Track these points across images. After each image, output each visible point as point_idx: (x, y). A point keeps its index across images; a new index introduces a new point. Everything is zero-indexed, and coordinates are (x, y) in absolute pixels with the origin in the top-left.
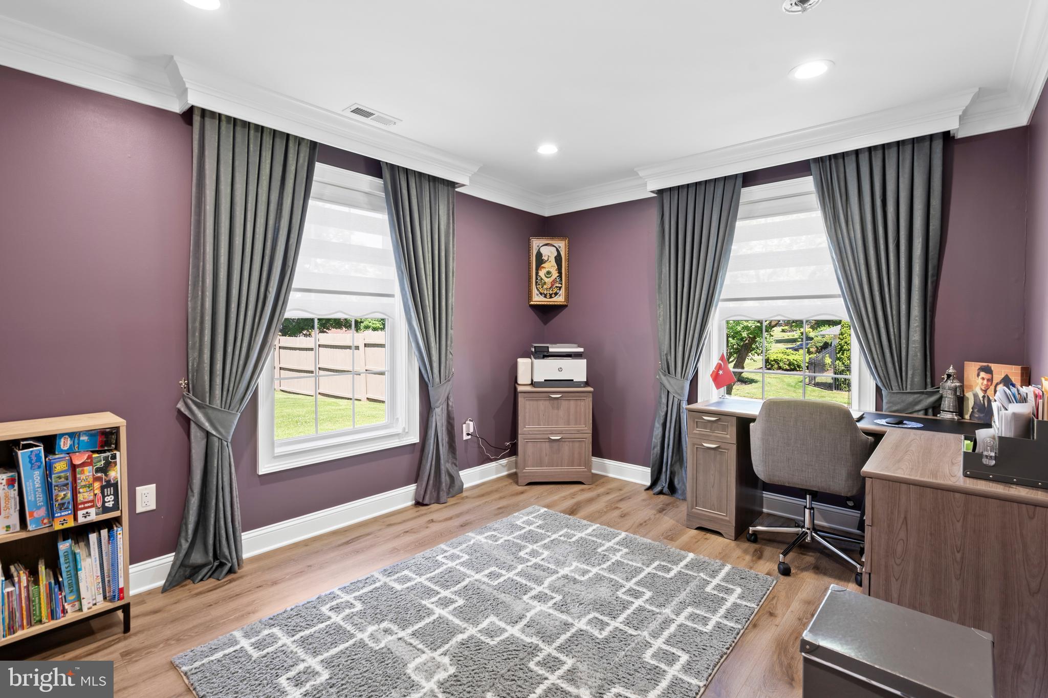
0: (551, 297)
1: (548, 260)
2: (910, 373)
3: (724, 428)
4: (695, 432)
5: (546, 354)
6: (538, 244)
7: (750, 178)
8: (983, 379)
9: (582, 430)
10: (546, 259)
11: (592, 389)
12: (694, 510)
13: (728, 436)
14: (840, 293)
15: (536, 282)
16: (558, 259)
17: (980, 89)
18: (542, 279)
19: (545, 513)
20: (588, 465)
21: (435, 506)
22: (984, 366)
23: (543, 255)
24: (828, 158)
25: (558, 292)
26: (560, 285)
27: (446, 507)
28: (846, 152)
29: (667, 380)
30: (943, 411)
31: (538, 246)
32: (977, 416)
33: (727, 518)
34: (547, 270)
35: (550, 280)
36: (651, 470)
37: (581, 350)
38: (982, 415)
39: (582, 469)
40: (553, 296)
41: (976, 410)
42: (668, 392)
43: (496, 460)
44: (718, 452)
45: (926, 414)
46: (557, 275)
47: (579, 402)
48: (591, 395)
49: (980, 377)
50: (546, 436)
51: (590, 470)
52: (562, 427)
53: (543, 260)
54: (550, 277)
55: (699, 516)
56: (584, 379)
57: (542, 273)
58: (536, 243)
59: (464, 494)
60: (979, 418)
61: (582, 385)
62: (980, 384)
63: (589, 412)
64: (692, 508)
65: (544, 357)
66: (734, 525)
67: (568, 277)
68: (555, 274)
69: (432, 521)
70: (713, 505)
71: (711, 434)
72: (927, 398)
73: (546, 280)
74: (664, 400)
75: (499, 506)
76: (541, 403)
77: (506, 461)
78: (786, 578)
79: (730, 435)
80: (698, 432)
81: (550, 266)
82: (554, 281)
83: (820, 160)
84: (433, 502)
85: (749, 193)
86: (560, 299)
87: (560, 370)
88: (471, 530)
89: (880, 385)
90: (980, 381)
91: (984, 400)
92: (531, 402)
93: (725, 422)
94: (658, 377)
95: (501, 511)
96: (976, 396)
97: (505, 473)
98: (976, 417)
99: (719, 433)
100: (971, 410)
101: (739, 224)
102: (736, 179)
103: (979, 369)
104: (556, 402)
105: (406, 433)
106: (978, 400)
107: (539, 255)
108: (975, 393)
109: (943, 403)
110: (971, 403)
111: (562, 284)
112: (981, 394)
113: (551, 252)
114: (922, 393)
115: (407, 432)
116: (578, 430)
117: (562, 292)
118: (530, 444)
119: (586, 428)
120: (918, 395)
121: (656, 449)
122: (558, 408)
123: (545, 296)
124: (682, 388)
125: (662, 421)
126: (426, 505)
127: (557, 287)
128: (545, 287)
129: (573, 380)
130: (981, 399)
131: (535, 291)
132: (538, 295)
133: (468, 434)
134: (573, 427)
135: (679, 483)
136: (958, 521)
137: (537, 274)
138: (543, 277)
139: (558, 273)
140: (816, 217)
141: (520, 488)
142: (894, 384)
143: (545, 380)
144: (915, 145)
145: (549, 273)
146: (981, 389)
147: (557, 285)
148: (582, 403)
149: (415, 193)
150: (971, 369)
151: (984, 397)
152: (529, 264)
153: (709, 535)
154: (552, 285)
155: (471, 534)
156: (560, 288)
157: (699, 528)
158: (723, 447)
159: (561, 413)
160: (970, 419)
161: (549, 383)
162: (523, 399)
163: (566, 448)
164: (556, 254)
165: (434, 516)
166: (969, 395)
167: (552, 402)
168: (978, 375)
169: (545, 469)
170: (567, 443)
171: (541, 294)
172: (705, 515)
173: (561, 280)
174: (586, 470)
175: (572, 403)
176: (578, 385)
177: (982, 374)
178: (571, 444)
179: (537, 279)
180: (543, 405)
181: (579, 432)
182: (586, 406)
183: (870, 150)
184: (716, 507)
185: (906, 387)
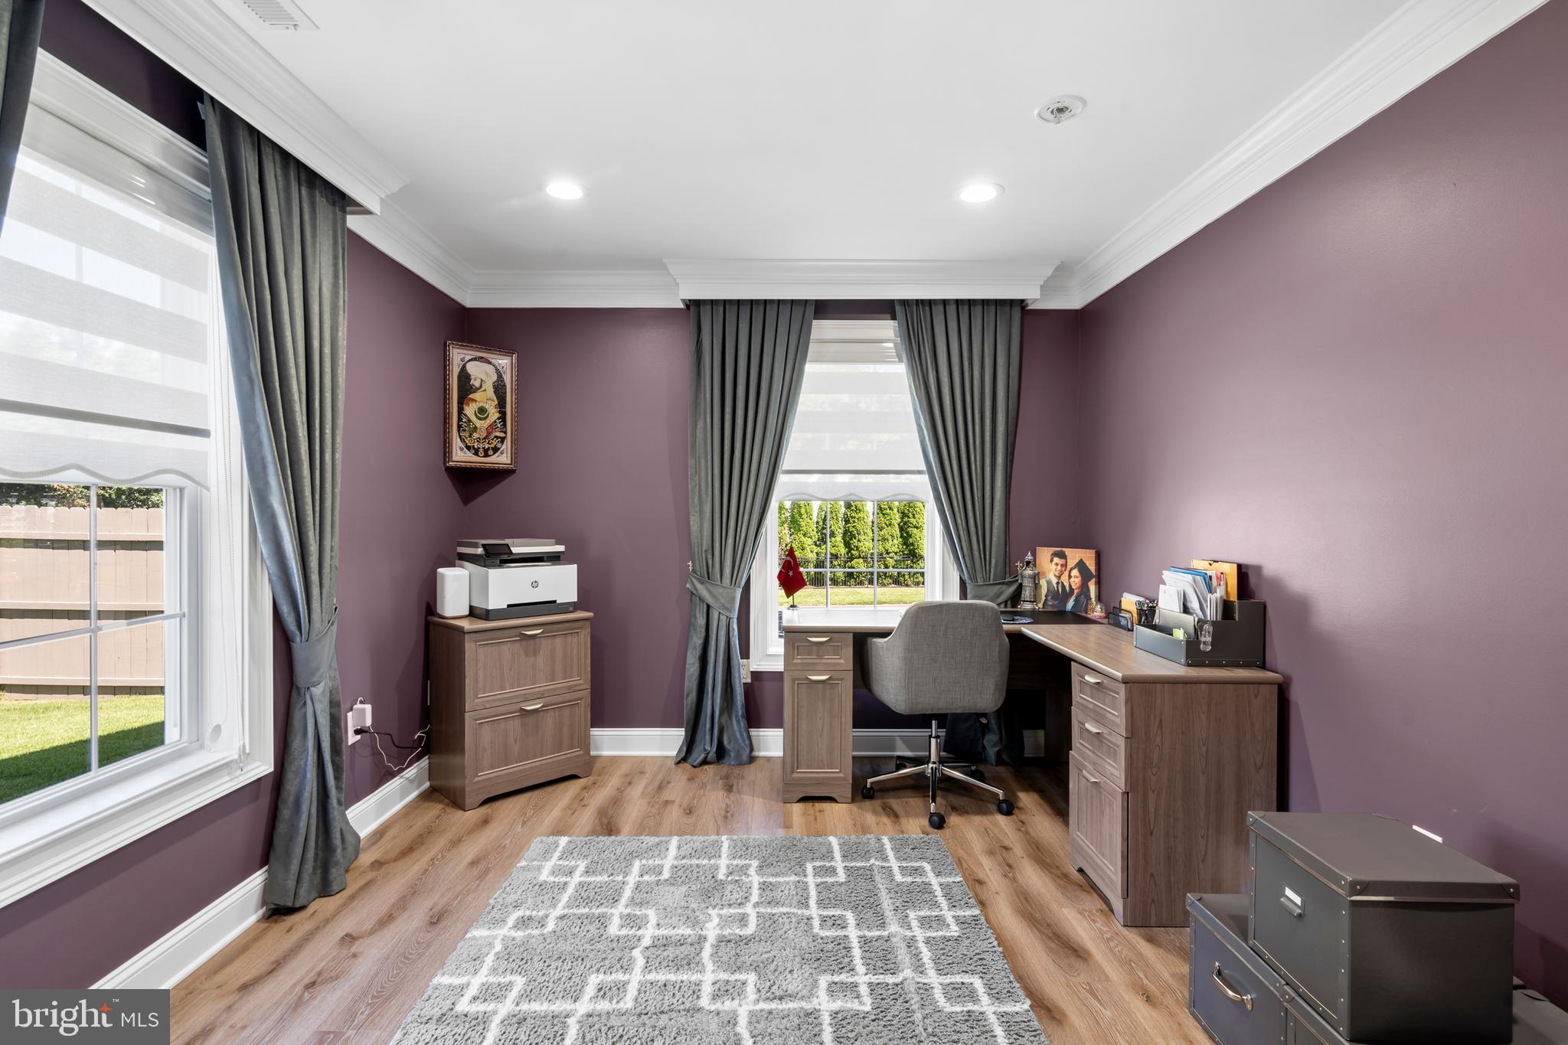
0: (486, 455)
1: (481, 387)
2: (993, 561)
3: (836, 651)
4: (795, 661)
5: (505, 557)
6: (462, 356)
7: (825, 309)
8: (1057, 564)
9: (576, 686)
10: (477, 384)
11: (591, 614)
12: (794, 775)
13: (842, 661)
14: (924, 467)
15: (459, 426)
16: (499, 389)
17: (1061, 262)
18: (469, 421)
19: (572, 846)
20: (585, 743)
21: (323, 906)
22: (1058, 551)
23: (472, 377)
24: (914, 302)
25: (499, 445)
26: (502, 435)
27: (352, 897)
28: (934, 300)
29: (707, 589)
30: (1024, 601)
31: (462, 360)
32: (1050, 603)
33: (841, 775)
34: (481, 404)
35: (486, 424)
36: (686, 730)
37: (561, 548)
38: (1056, 602)
39: (576, 752)
40: (490, 452)
41: (1049, 598)
42: (708, 606)
43: (401, 770)
44: (827, 685)
45: (1006, 607)
46: (497, 415)
47: (569, 638)
48: (588, 623)
49: (1053, 563)
50: (516, 707)
51: (588, 752)
52: (542, 686)
53: (471, 386)
54: (487, 417)
55: (802, 783)
56: (573, 597)
57: (470, 410)
58: (458, 355)
59: (366, 859)
60: (1053, 606)
61: (571, 609)
62: (1054, 570)
63: (586, 654)
64: (792, 773)
65: (503, 563)
66: (851, 781)
67: (517, 420)
68: (494, 415)
69: (350, 939)
70: (822, 761)
71: (818, 661)
72: (1008, 588)
73: (478, 423)
74: (701, 621)
75: (469, 858)
76: (505, 648)
77: (414, 771)
78: (939, 831)
79: (845, 659)
80: (799, 661)
81: (485, 397)
82: (492, 426)
83: (905, 303)
84: (312, 897)
85: (823, 329)
86: (502, 459)
87: (535, 584)
88: (472, 922)
89: (966, 577)
90: (1053, 567)
91: (1057, 587)
92: (488, 649)
93: (838, 642)
94: (688, 586)
95: (481, 866)
96: (1049, 583)
97: (415, 794)
98: (1050, 605)
99: (830, 659)
100: (1044, 598)
101: (809, 368)
102: (805, 306)
103: (1052, 554)
104: (531, 642)
105: (245, 756)
106: (1052, 588)
107: (464, 377)
108: (1048, 579)
109: (1023, 592)
110: (1044, 590)
111: (505, 433)
112: (1054, 581)
113: (487, 374)
114: (1003, 583)
115: (248, 754)
116: (569, 688)
117: (507, 446)
118: (486, 727)
119: (581, 682)
120: (1000, 586)
121: (690, 698)
122: (536, 653)
123: (476, 453)
124: (733, 599)
125: (698, 652)
126: (302, 908)
127: (497, 437)
128: (475, 435)
129: (555, 602)
130: (1055, 585)
131: (457, 443)
132: (462, 449)
133: (357, 732)
134: (560, 683)
135: (730, 743)
136: (1204, 713)
137: (461, 410)
138: (473, 418)
139: (500, 412)
140: (900, 371)
141: (472, 816)
142: (979, 575)
143: (509, 606)
144: (998, 307)
145: (482, 410)
146: (1055, 575)
147: (498, 434)
148: (575, 640)
149: (276, 203)
150: (1044, 554)
151: (1058, 583)
152: (446, 391)
153: (819, 805)
154: (489, 434)
155: (478, 933)
156: (503, 440)
157: (804, 799)
158: (835, 677)
159: (541, 660)
160: (1043, 608)
161: (516, 609)
162: (473, 645)
163: (549, 722)
164: (495, 378)
165: (348, 924)
166: (1043, 583)
167: (524, 643)
168: (1052, 561)
169: (514, 767)
170: (551, 713)
171: (469, 448)
172: (810, 778)
173: (505, 425)
174: (582, 752)
175: (558, 641)
176: (566, 608)
177: (1056, 560)
178: (557, 713)
179: (460, 420)
180: (509, 651)
181: (570, 689)
182: (581, 642)
183: (958, 302)
184: (825, 762)
185: (989, 578)
